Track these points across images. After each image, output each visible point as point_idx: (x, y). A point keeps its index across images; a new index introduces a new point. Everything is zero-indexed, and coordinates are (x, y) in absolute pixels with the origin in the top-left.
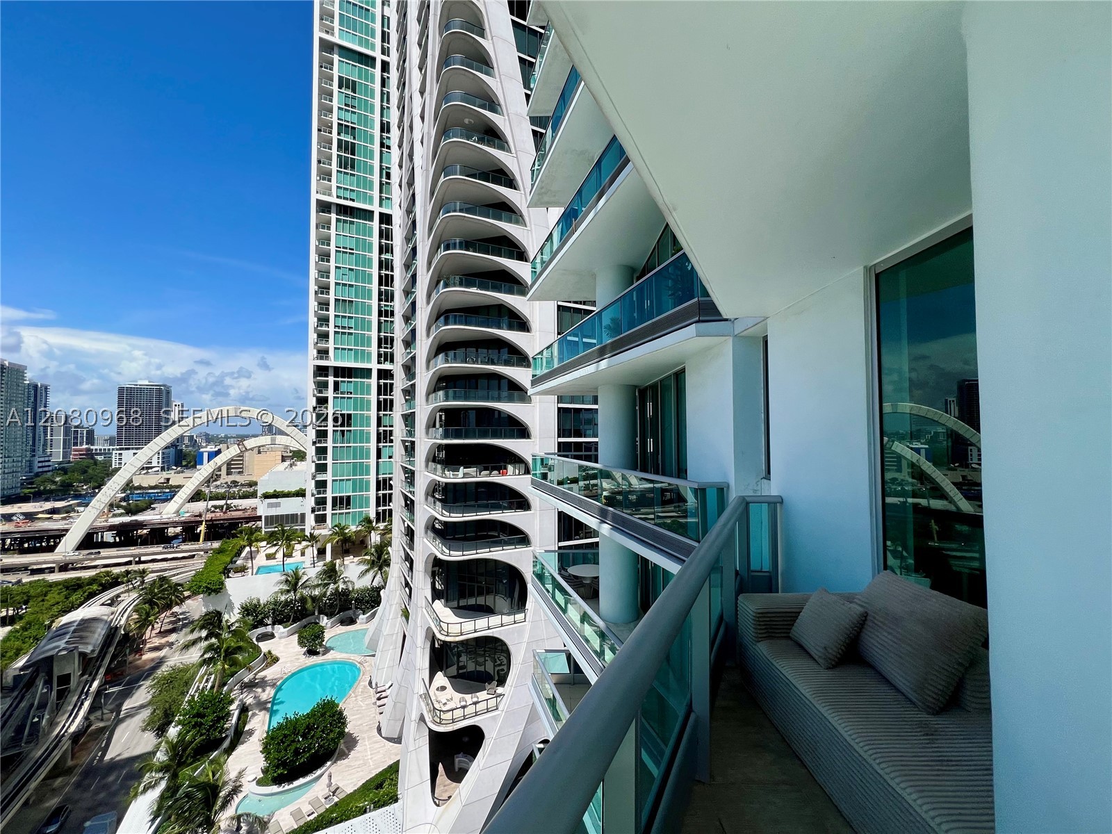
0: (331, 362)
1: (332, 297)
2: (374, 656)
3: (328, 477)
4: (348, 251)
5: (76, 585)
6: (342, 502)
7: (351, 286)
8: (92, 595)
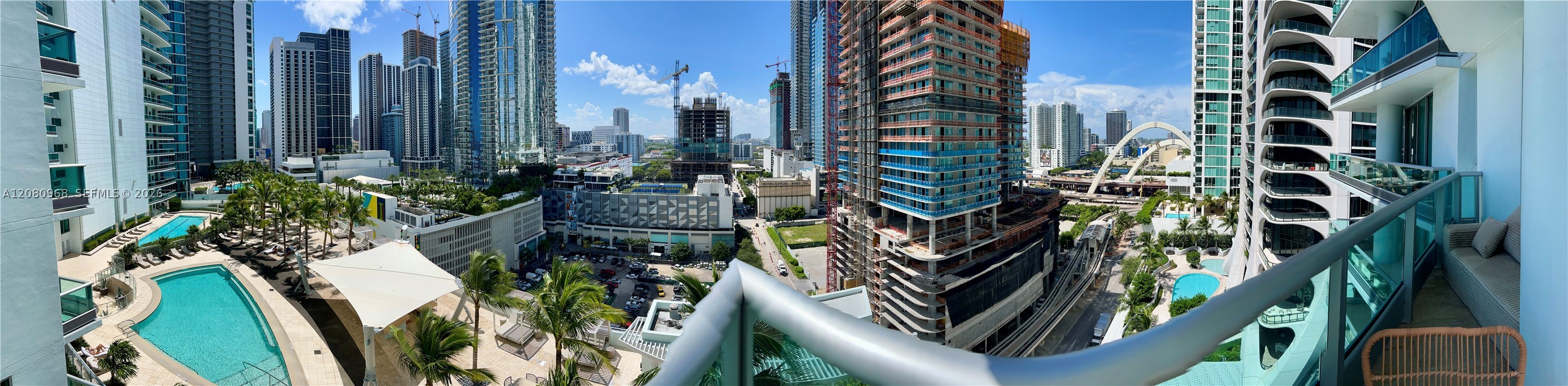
0: (1205, 90)
1: (1205, 45)
2: (1227, 276)
3: (1203, 165)
5: (1094, 209)
6: (1210, 181)
8: (1100, 215)
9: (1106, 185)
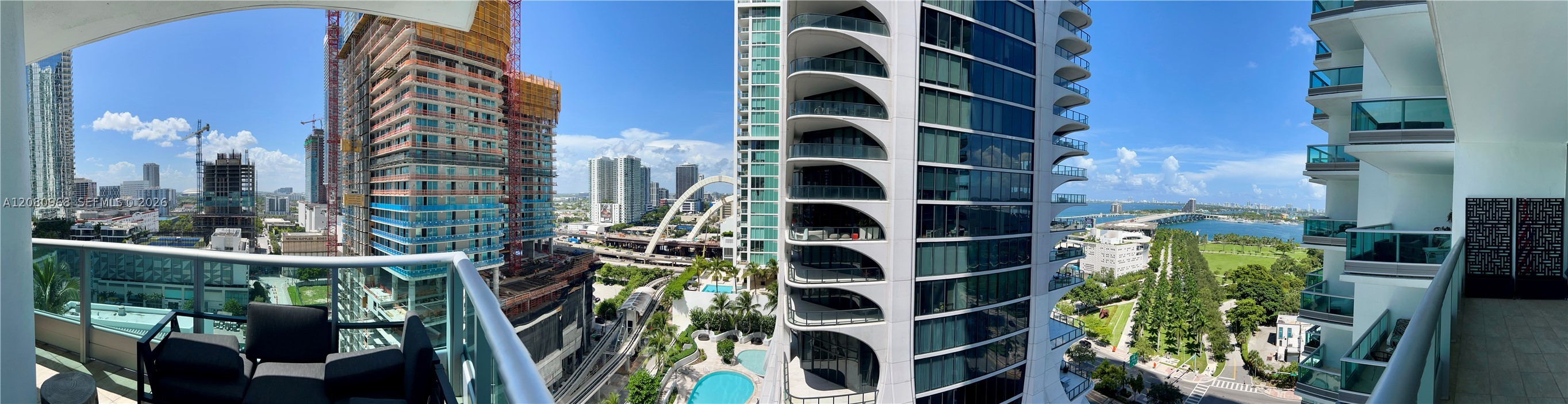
0: (750, 137)
1: (750, 85)
3: (748, 225)
4: (761, 45)
6: (757, 245)
7: (763, 73)
8: (652, 280)
9: (666, 244)
